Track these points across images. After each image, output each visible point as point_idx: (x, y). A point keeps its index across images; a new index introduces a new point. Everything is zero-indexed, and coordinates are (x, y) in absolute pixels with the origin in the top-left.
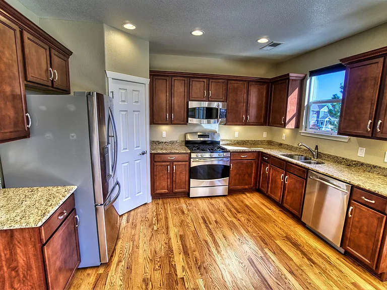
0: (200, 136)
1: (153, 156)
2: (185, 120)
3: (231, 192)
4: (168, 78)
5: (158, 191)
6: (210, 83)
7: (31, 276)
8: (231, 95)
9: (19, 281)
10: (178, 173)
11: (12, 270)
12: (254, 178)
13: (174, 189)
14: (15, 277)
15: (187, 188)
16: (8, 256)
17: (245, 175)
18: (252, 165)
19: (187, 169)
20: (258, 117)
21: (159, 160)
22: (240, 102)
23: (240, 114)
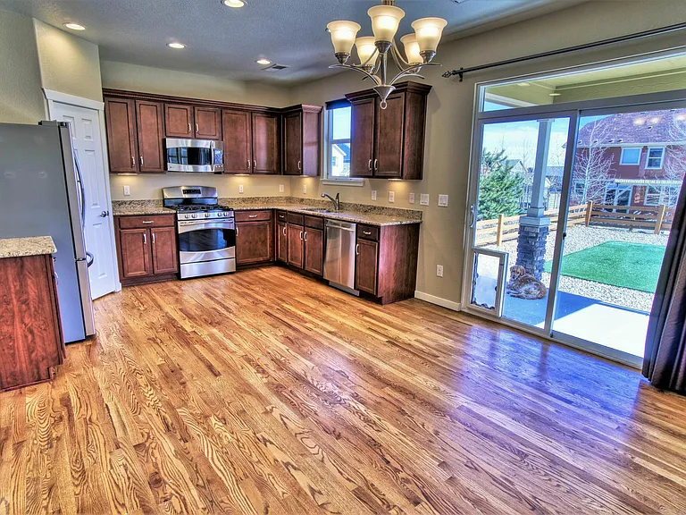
0: (186, 192)
1: (117, 219)
2: (162, 166)
3: (241, 267)
4: (129, 101)
5: (131, 274)
6: (196, 111)
7: (43, 309)
8: (227, 129)
9: (30, 315)
10: (160, 244)
11: (22, 303)
12: (270, 246)
13: (156, 269)
14: (25, 312)
15: (176, 266)
16: (18, 288)
17: (257, 242)
18: (265, 229)
19: (174, 238)
20: (269, 163)
21: (128, 225)
22: (242, 141)
23: (243, 157)
